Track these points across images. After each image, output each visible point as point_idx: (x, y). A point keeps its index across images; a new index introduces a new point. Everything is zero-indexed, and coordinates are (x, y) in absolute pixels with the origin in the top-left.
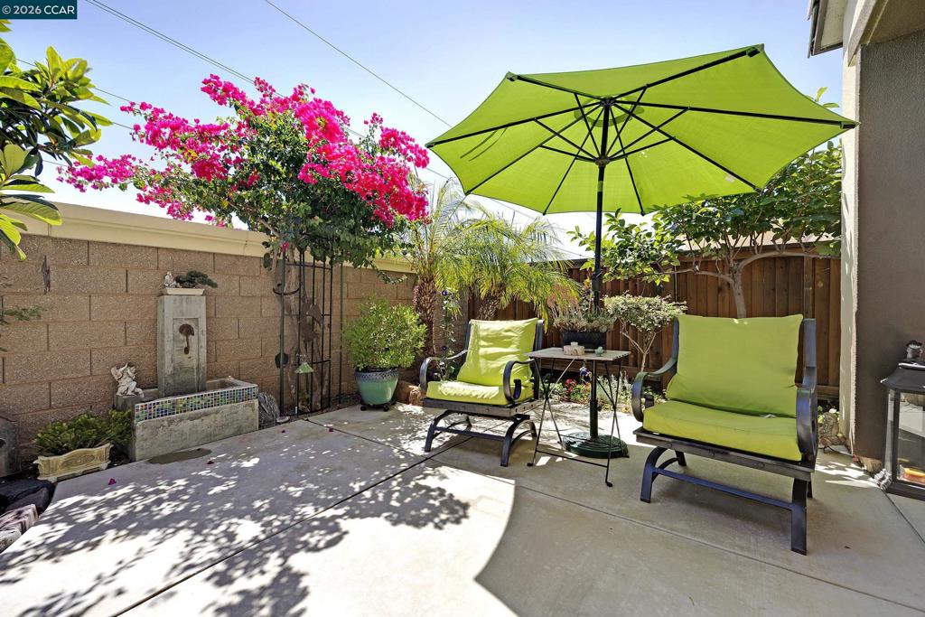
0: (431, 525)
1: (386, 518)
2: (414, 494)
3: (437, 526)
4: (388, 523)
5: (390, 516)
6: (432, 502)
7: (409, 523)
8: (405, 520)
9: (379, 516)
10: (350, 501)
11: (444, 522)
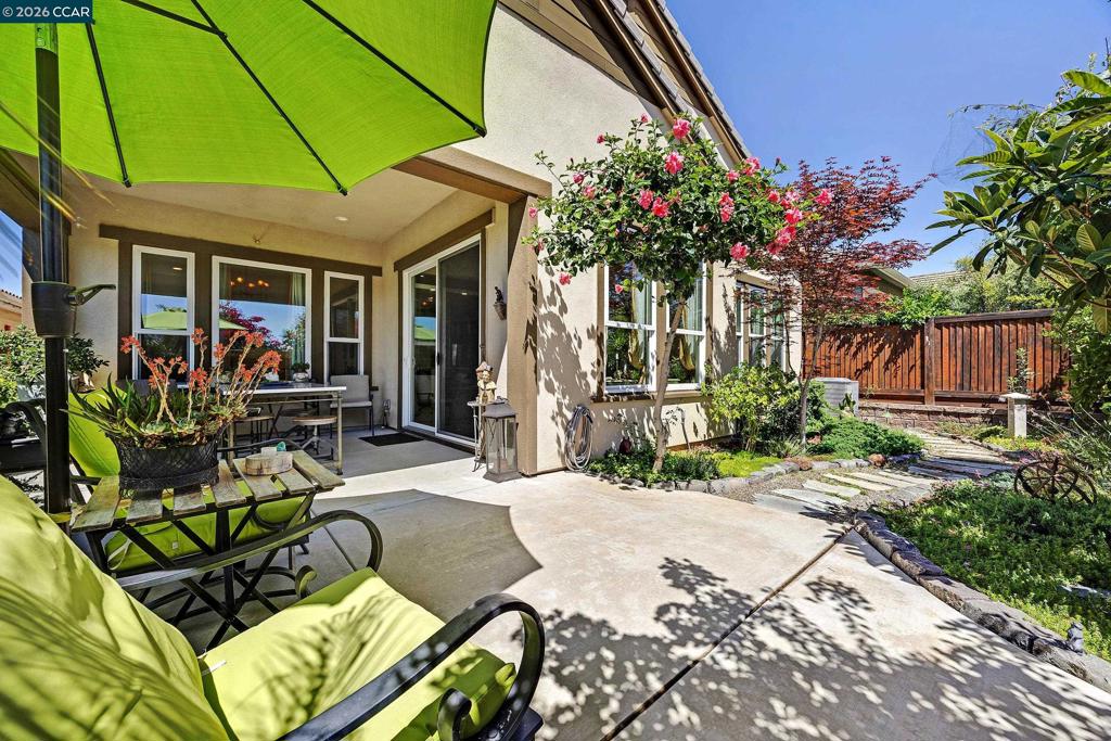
0: (565, 616)
1: (615, 633)
2: (581, 667)
3: (559, 613)
4: (613, 623)
5: (610, 634)
6: (559, 649)
7: (588, 621)
8: (592, 625)
9: (625, 636)
10: (676, 671)
11: (551, 618)
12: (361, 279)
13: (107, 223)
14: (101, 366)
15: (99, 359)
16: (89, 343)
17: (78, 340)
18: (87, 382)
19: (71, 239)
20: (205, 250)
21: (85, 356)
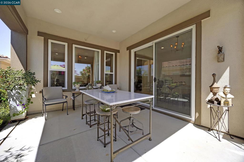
12: (114, 54)
13: (40, 31)
14: (38, 82)
15: (37, 80)
16: (34, 74)
17: (30, 72)
18: (33, 88)
19: (28, 35)
20: (71, 42)
21: (32, 79)
